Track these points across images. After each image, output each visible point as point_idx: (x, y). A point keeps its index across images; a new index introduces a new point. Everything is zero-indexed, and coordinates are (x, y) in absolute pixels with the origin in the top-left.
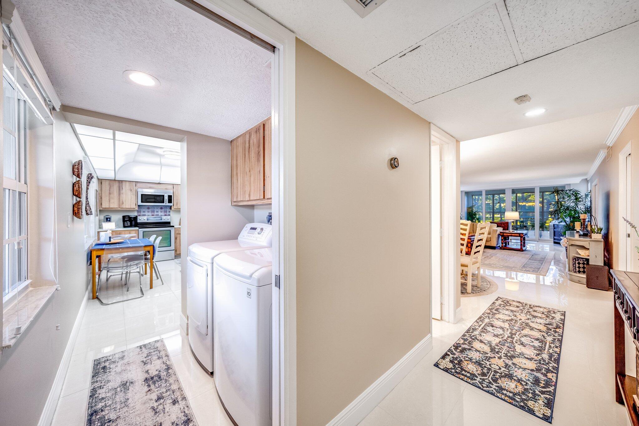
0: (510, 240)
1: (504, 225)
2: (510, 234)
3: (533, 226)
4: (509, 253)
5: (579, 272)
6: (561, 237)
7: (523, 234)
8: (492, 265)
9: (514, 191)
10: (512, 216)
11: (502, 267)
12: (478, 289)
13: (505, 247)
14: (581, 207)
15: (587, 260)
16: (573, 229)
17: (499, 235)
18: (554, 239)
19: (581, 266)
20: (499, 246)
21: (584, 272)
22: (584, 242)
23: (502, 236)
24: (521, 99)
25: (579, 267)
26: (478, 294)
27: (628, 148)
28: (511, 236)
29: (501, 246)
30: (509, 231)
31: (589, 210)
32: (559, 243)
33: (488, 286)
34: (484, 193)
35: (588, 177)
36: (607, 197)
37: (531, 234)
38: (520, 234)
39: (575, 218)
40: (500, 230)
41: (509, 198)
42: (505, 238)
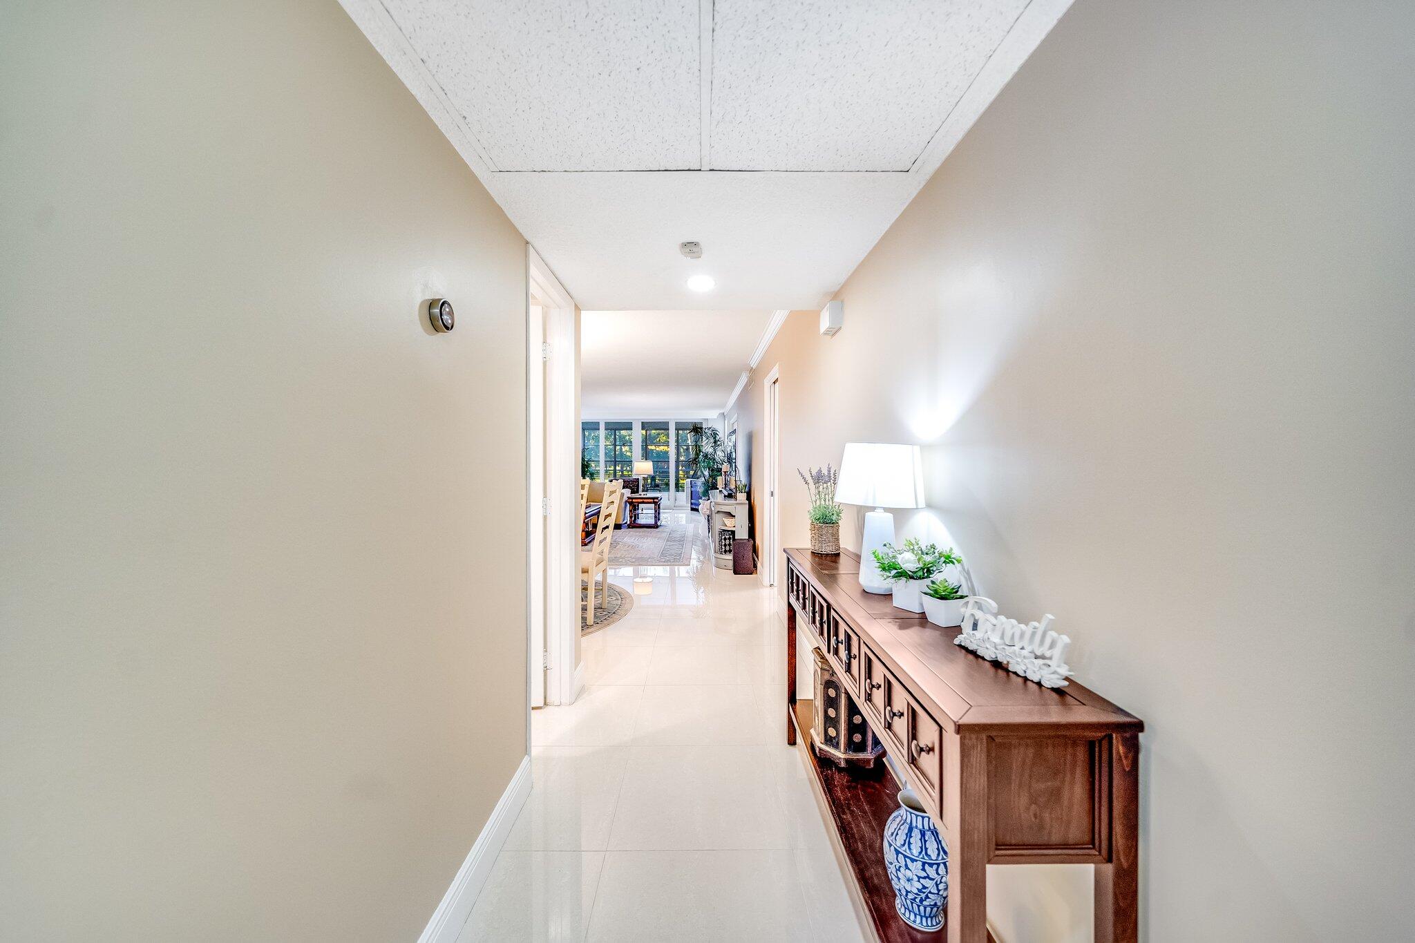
0: (640, 511)
1: (632, 485)
2: (641, 500)
3: (667, 485)
4: (641, 534)
5: (725, 551)
6: (700, 500)
7: (657, 498)
8: (621, 560)
9: (645, 426)
10: (643, 468)
11: (634, 560)
12: (605, 613)
13: (634, 525)
14: (720, 455)
15: (733, 532)
16: (714, 487)
17: (626, 502)
18: (692, 504)
19: (727, 542)
20: (626, 523)
21: (730, 551)
22: (729, 505)
23: (631, 504)
24: (691, 247)
25: (725, 545)
26: (605, 622)
27: (774, 373)
28: (643, 503)
29: (628, 523)
30: (640, 495)
31: (730, 459)
32: (697, 510)
33: (619, 602)
34: (602, 427)
35: (726, 410)
36: (750, 439)
37: (665, 498)
38: (653, 498)
39: (715, 472)
40: (627, 493)
41: (637, 435)
42: (633, 505)
